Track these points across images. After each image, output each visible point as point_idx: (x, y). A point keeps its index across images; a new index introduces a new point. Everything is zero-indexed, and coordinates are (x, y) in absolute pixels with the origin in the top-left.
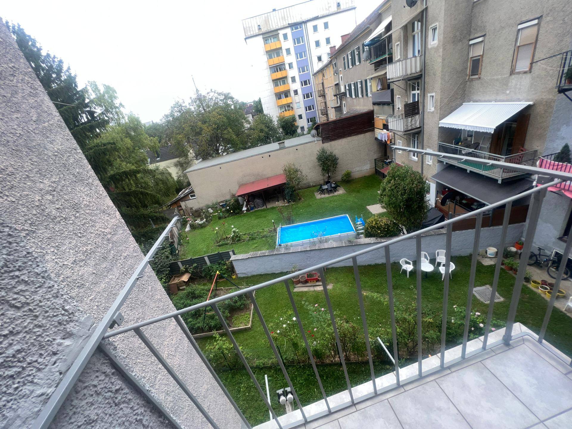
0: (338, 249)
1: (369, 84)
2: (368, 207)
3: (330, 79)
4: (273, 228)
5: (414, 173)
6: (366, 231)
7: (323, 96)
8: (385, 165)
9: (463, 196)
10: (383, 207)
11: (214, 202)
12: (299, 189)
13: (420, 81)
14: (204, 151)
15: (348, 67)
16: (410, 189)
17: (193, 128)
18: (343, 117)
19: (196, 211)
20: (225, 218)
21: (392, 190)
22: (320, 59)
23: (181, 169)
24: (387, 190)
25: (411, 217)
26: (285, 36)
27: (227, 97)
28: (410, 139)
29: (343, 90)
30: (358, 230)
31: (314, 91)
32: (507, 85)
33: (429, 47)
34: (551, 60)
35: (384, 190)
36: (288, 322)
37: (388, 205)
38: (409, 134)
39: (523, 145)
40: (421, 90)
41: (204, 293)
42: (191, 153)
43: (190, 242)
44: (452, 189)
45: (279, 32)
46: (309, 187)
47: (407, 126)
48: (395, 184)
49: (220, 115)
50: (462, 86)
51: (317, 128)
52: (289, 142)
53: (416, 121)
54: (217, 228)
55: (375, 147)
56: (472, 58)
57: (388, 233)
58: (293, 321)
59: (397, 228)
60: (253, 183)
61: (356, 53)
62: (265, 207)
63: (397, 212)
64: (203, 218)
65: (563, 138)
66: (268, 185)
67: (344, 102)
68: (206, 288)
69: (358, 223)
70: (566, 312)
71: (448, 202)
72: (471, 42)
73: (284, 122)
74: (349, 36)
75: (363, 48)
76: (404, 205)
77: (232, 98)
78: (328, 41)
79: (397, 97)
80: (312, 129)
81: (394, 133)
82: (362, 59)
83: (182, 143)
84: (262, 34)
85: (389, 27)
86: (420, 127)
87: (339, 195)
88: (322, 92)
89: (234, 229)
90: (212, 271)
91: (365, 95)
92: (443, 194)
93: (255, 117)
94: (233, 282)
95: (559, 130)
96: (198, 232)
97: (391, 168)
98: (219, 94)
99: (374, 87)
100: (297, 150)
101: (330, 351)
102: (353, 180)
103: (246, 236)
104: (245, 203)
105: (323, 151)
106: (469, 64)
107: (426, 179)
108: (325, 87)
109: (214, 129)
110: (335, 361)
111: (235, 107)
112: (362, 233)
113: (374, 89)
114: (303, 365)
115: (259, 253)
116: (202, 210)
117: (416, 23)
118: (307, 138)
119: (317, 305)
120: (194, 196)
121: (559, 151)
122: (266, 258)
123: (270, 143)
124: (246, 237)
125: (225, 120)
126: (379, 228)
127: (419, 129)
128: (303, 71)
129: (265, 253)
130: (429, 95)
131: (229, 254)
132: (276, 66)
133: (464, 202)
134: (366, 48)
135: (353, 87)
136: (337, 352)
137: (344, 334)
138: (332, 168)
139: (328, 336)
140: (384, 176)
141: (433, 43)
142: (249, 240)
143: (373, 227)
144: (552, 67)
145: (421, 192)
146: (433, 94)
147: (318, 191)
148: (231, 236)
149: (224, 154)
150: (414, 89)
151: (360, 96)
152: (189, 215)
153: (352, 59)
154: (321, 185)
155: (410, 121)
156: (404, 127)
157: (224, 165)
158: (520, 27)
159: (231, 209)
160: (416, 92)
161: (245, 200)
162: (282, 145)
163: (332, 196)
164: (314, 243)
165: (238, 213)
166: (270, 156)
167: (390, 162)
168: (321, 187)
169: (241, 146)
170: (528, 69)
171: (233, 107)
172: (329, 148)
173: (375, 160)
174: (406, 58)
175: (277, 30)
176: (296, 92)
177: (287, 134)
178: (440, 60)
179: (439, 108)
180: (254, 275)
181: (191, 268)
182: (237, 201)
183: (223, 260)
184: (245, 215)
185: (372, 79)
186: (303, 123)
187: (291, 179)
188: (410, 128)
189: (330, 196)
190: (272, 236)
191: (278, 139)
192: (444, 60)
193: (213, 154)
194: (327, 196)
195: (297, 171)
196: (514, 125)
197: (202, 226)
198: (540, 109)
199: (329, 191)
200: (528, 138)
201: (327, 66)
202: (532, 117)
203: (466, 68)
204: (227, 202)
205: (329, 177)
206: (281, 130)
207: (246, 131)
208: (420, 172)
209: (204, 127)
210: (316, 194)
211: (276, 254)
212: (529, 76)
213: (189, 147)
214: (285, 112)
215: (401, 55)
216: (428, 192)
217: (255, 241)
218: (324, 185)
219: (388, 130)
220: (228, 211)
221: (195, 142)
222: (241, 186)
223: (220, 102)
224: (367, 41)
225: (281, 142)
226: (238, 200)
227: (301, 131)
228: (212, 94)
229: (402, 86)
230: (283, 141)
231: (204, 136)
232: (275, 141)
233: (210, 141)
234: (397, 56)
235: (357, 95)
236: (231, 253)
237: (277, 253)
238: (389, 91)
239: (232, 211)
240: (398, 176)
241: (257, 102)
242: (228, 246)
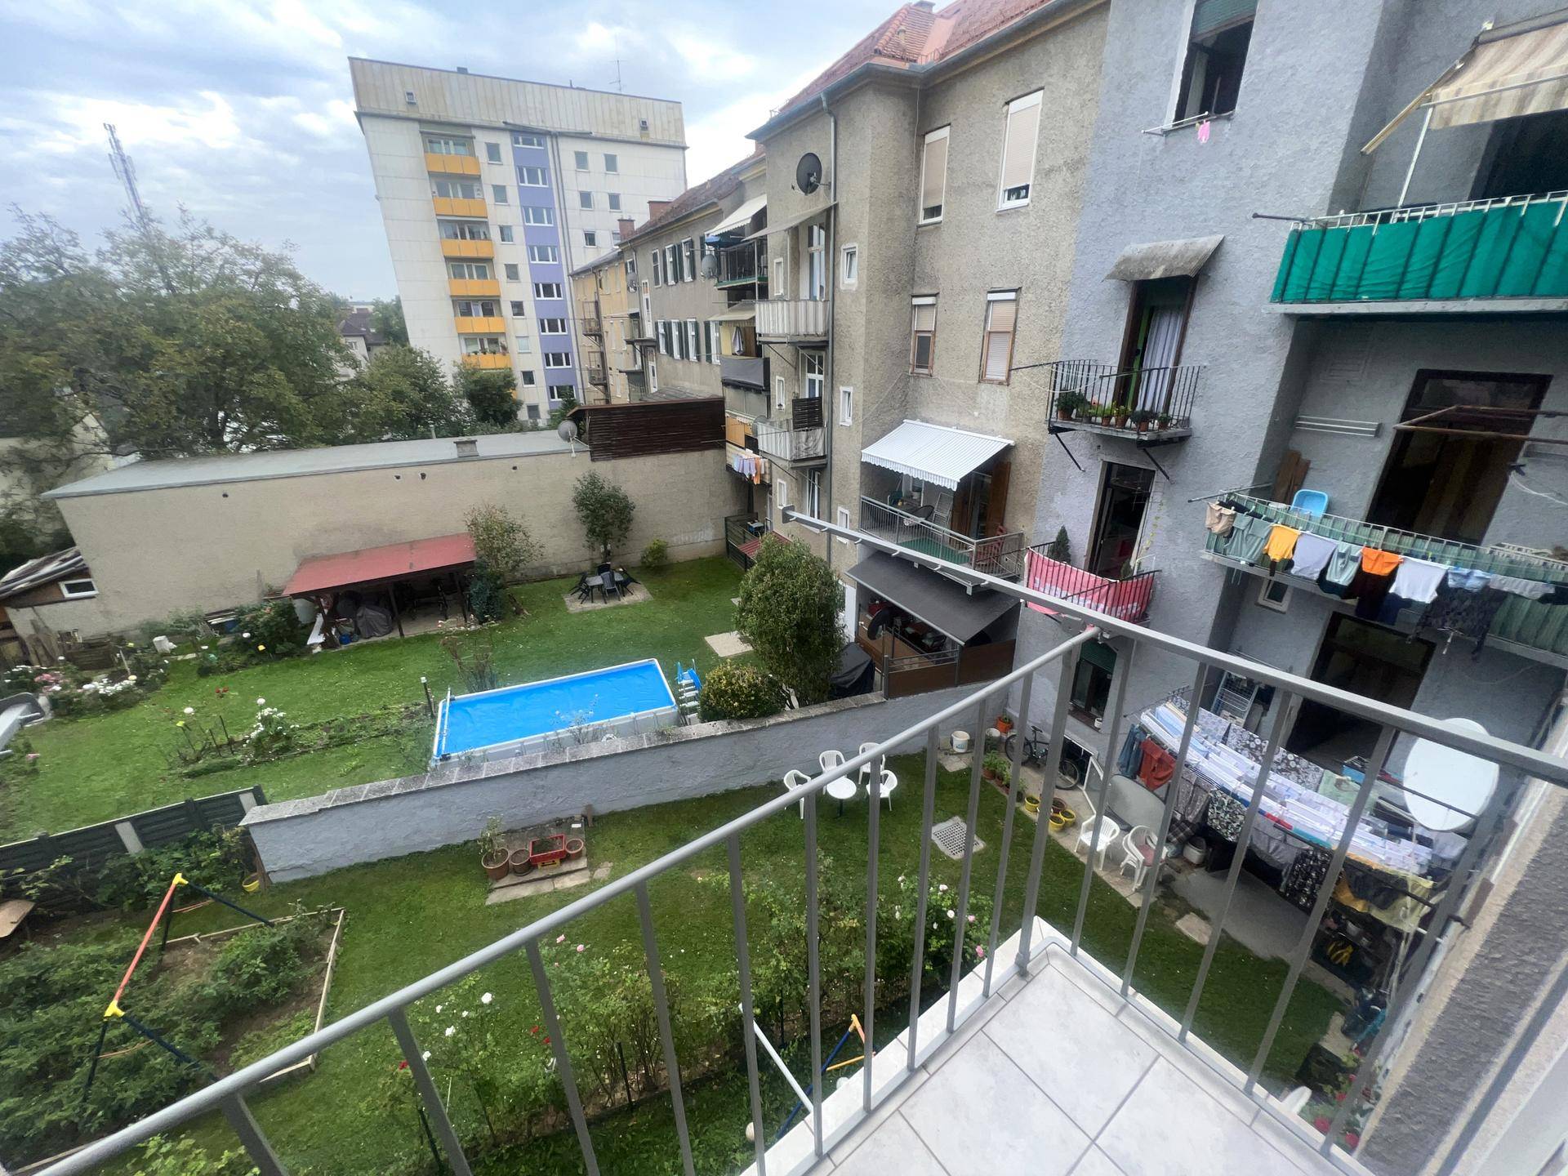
0: (626, 759)
1: (714, 335)
2: (709, 639)
3: (616, 299)
4: (424, 702)
5: (813, 561)
6: (703, 703)
7: (598, 335)
8: (748, 535)
9: (907, 619)
10: (744, 640)
11: (186, 610)
12: (518, 582)
13: (823, 354)
14: (155, 427)
15: (666, 280)
16: (807, 598)
17: (108, 342)
18: (651, 401)
19: (90, 646)
20: (231, 670)
21: (767, 599)
22: (590, 239)
23: (26, 480)
24: (755, 599)
25: (809, 667)
26: (493, 152)
27: (273, 267)
28: (803, 479)
29: (649, 333)
30: (682, 701)
31: (571, 316)
32: (974, 399)
33: (842, 288)
34: (1035, 370)
35: (748, 598)
36: (465, 1014)
37: (758, 635)
38: (803, 469)
39: (1002, 521)
40: (827, 374)
41: (98, 973)
42: (90, 428)
43: (43, 767)
44: (888, 602)
45: (474, 132)
46: (547, 577)
47: (798, 449)
48: (773, 585)
49: (240, 318)
50: (901, 385)
51: (578, 417)
52: (490, 444)
53: (815, 442)
54: (189, 710)
55: (726, 487)
56: (917, 332)
57: (756, 708)
58: (482, 1005)
59: (778, 694)
60: (357, 553)
61: (686, 253)
62: (395, 635)
63: (777, 652)
64: (126, 671)
65: (1058, 516)
66: (411, 564)
67: (651, 364)
68: (110, 950)
69: (684, 682)
70: (1077, 855)
71: (882, 632)
72: (916, 301)
73: (475, 382)
74: (669, 208)
75: (702, 247)
76: (792, 637)
77: (294, 277)
78: (614, 201)
79: (776, 380)
80: (563, 417)
81: (770, 461)
82: (700, 273)
83: (44, 385)
84: (420, 121)
85: (760, 219)
86: (824, 457)
87: (634, 606)
88: (593, 324)
89: (267, 712)
90: (151, 878)
91: (704, 358)
92: (871, 612)
93: (377, 350)
94: (245, 905)
95: (1052, 500)
96: (90, 726)
97: (763, 546)
98: (243, 252)
99: (725, 344)
100: (515, 468)
101: (598, 1076)
102: (671, 565)
103: (317, 732)
104: (320, 620)
105: (593, 482)
106: (913, 343)
107: (839, 576)
108: (604, 312)
109: (211, 359)
110: (613, 1104)
111: (302, 304)
112: (693, 710)
113: (727, 350)
114: (508, 1151)
115: (366, 790)
116: (121, 640)
117: (816, 228)
118: (550, 441)
119: (562, 937)
120: (88, 587)
121: (1054, 540)
122: (394, 802)
123: (427, 437)
124: (318, 737)
125: (259, 338)
126: (735, 696)
127: (823, 461)
128: (544, 257)
129: (389, 788)
130: (842, 389)
131: (239, 803)
132: (461, 223)
133: (910, 630)
134: (710, 250)
135: (675, 333)
136: (619, 1072)
137: (644, 1011)
138: (615, 530)
139: (596, 1030)
140: (747, 563)
141: (848, 281)
142: (327, 747)
143: (720, 694)
144: (1037, 382)
145: (828, 606)
146: (850, 389)
147: (573, 591)
148: (254, 735)
149: (244, 449)
150: (811, 370)
151: (693, 357)
152: (52, 660)
153: (674, 263)
154: (584, 576)
155: (804, 440)
156: (791, 450)
157: (241, 485)
158: (992, 297)
159: (256, 639)
160: (817, 377)
161: (321, 610)
162: (467, 449)
163: (615, 608)
164: (558, 745)
165: (289, 654)
166: (423, 476)
167: (758, 529)
168: (583, 581)
169: (319, 432)
170: (1004, 378)
171: (294, 304)
172: (610, 477)
173: (726, 519)
174: (796, 298)
175: (469, 126)
176: (518, 308)
177: (484, 418)
178: (862, 321)
179: (861, 420)
180: (339, 870)
181: (38, 878)
182: (287, 612)
183: (208, 828)
184: (316, 660)
185: (721, 323)
186: (535, 395)
187: (492, 552)
188: (804, 455)
189: (608, 605)
190: (418, 731)
191: (455, 430)
192: (869, 322)
193: (195, 442)
194: (599, 605)
195: (511, 530)
196: (988, 480)
197: (112, 704)
198: (1022, 457)
199: (607, 593)
200: (1009, 508)
201: (609, 262)
202: (1013, 467)
203: (908, 350)
204: (241, 612)
205: (607, 553)
206: (466, 404)
207: (340, 388)
208: (825, 558)
209: (168, 346)
210: (567, 599)
211: (429, 790)
212: (1005, 390)
213: (81, 405)
214: (480, 354)
215: (785, 288)
216: (842, 607)
217: (349, 749)
218: (593, 574)
219: (756, 450)
220: (244, 646)
221: (117, 393)
222: (307, 561)
223: (245, 278)
224: (714, 232)
225: (465, 439)
226: (291, 608)
227: (530, 417)
228: (209, 245)
229: (789, 356)
230: (473, 438)
231: (161, 377)
232: (443, 432)
233: (185, 398)
234: (778, 284)
235: (684, 354)
236: (247, 800)
237: (432, 784)
238: (760, 361)
239: (261, 648)
240: (780, 565)
241: (386, 307)
242: (234, 774)
